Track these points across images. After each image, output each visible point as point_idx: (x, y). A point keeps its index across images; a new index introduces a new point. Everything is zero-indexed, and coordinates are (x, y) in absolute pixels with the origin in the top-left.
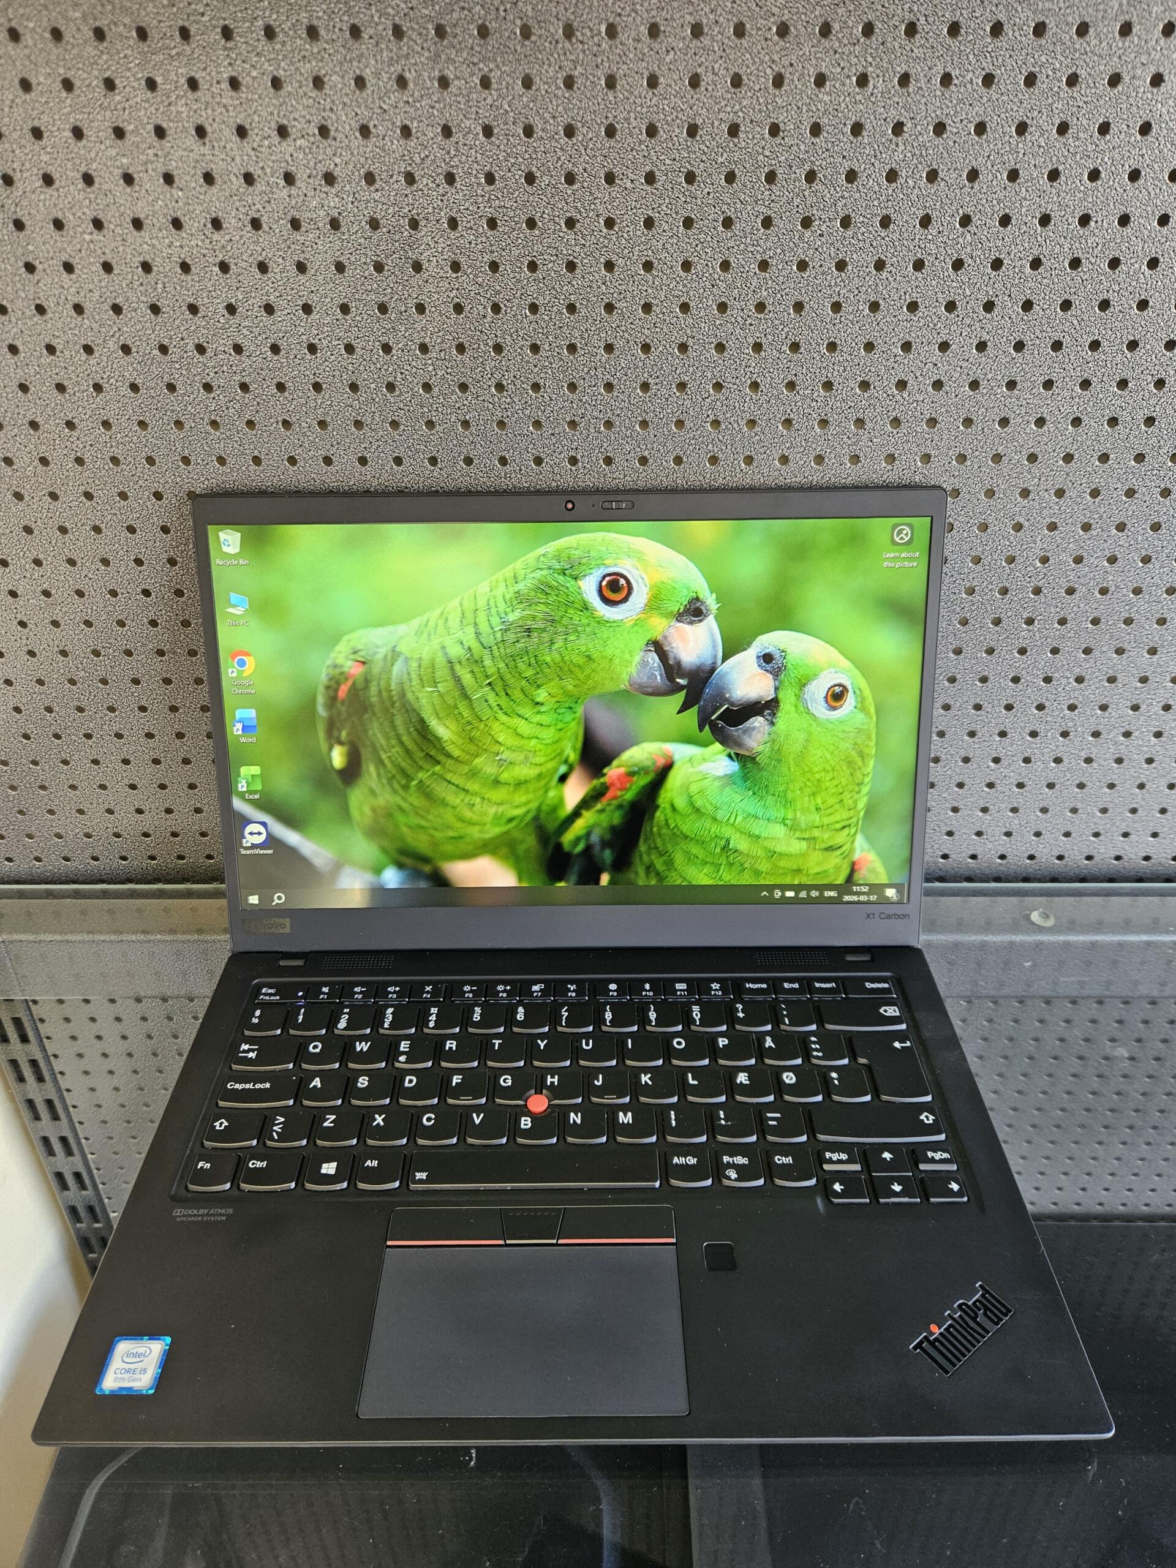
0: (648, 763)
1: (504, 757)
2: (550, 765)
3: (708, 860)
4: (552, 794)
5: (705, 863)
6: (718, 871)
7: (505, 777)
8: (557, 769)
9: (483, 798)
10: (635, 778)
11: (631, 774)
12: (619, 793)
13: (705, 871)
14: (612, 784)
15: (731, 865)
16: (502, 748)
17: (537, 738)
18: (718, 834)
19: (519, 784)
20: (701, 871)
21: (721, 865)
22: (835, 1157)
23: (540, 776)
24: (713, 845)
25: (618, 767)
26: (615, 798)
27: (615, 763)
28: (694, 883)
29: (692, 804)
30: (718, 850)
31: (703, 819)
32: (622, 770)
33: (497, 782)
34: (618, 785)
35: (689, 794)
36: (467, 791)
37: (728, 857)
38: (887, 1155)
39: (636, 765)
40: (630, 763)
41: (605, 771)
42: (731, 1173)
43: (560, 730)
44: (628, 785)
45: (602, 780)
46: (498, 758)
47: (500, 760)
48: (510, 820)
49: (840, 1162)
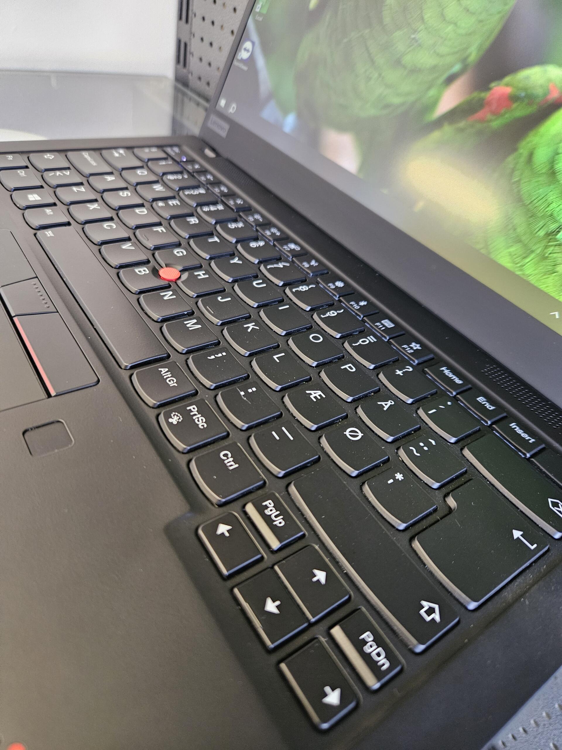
0: (539, 92)
1: (418, 36)
2: (449, 59)
3: (523, 238)
4: (432, 92)
5: (518, 240)
6: (525, 258)
7: (407, 59)
8: (452, 66)
9: (380, 75)
10: (515, 105)
11: (514, 99)
12: (489, 116)
13: (512, 249)
14: (489, 103)
15: (544, 258)
16: (422, 27)
17: (455, 24)
18: (555, 214)
19: (415, 71)
20: (508, 247)
21: (532, 252)
22: (271, 511)
23: (434, 68)
24: (541, 224)
25: (507, 85)
26: (482, 120)
27: (507, 79)
28: (493, 256)
29: (552, 162)
30: (542, 233)
31: (552, 187)
32: (509, 90)
33: (398, 63)
34: (494, 107)
35: (557, 149)
36: (373, 62)
37: (546, 247)
38: (321, 576)
39: (525, 89)
40: (521, 85)
41: (493, 85)
42: (176, 418)
43: (481, 21)
44: (503, 111)
45: (483, 95)
46: (413, 36)
47: (414, 39)
48: (387, 106)
49: (268, 520)
